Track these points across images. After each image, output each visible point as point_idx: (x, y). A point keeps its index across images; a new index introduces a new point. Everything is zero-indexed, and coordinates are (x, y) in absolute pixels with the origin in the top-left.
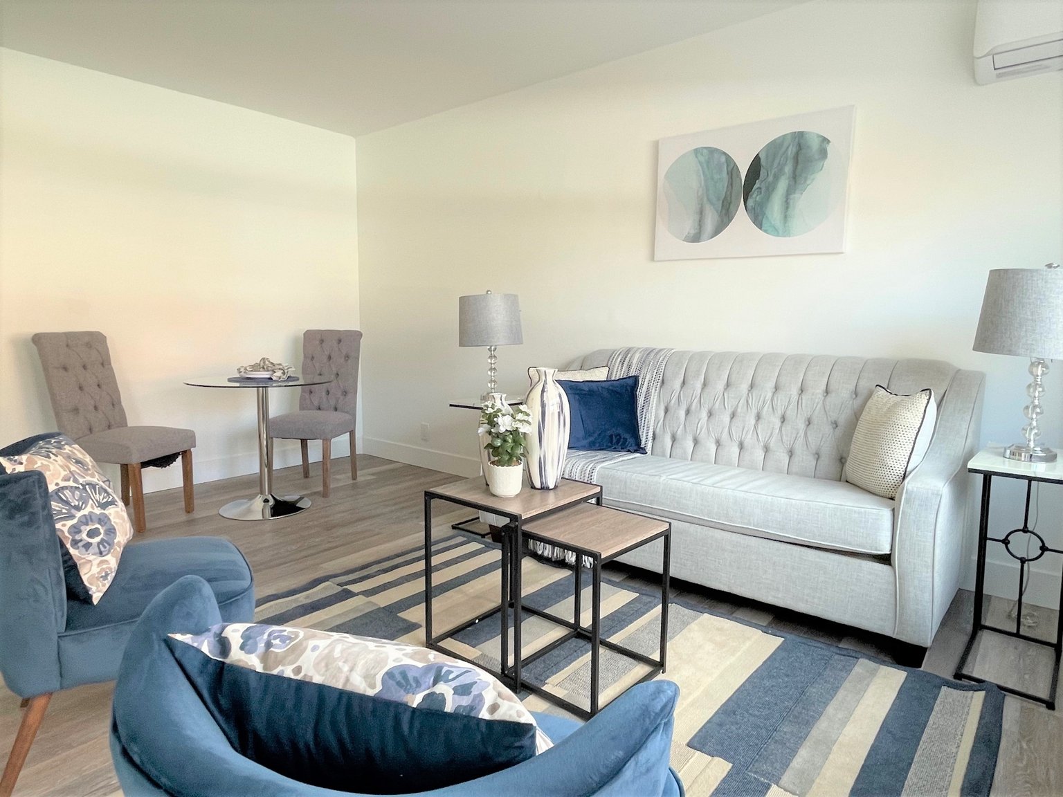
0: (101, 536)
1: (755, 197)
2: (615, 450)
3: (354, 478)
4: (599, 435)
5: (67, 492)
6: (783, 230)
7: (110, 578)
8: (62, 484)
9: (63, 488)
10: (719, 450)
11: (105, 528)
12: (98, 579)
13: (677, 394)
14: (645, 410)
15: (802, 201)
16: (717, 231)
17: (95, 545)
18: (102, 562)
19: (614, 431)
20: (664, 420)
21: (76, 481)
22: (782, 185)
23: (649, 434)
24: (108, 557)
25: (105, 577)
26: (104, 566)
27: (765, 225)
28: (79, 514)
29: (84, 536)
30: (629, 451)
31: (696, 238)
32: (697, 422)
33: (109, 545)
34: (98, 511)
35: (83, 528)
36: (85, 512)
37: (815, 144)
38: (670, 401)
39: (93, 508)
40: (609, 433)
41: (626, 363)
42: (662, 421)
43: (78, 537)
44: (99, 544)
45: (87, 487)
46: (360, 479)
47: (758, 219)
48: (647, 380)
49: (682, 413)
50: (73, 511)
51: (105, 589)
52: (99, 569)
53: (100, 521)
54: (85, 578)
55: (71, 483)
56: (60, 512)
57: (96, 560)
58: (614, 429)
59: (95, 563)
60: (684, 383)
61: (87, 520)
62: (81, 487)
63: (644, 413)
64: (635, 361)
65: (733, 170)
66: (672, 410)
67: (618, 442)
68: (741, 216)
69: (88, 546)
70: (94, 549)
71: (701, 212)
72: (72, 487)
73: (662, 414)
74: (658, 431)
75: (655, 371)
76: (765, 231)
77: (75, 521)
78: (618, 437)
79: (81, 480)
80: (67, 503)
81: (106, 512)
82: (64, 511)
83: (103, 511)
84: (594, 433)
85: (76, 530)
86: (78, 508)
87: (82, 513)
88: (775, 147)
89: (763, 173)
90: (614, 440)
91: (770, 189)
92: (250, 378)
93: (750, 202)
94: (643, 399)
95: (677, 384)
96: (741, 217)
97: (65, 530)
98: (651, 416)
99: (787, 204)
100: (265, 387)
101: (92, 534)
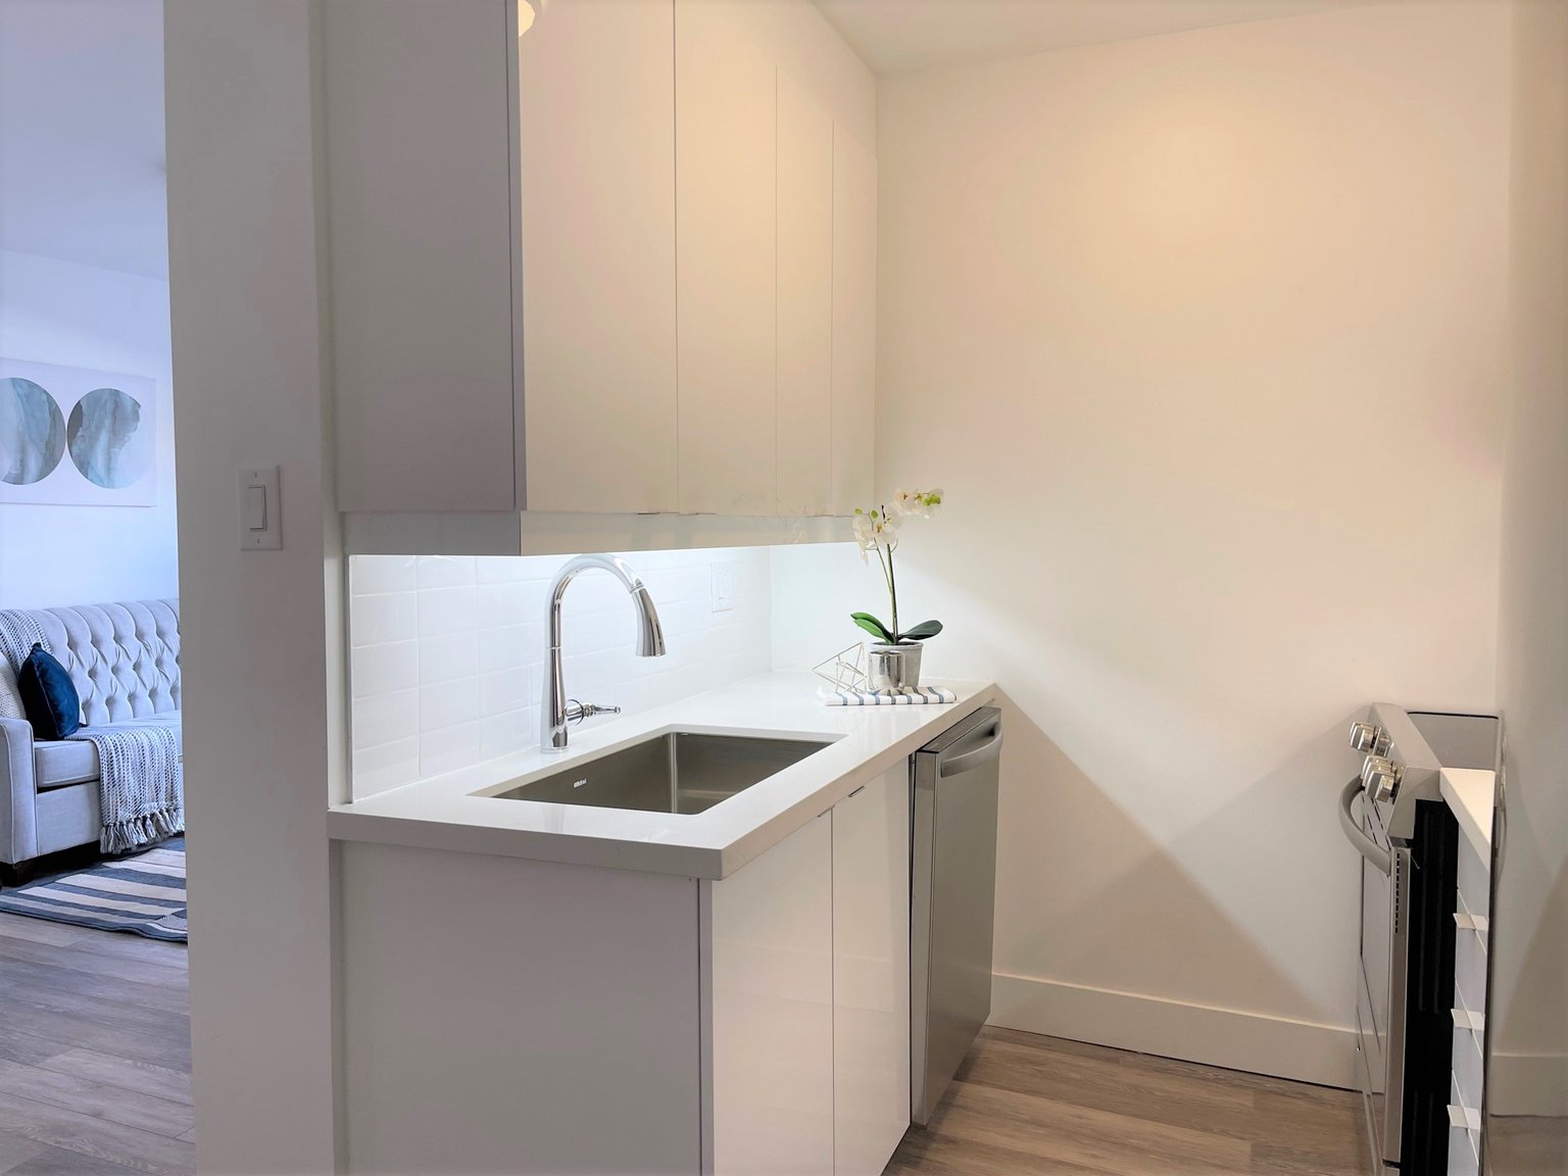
1: (79, 445)
6: (107, 480)
15: (122, 456)
16: (42, 475)
22: (104, 438)
27: (90, 475)
31: (19, 480)
37: (129, 405)
47: (84, 466)
65: (55, 412)
68: (66, 463)
71: (23, 450)
76: (91, 481)
88: (95, 397)
89: (85, 421)
91: (94, 439)
93: (75, 449)
96: (66, 461)
99: (109, 459)
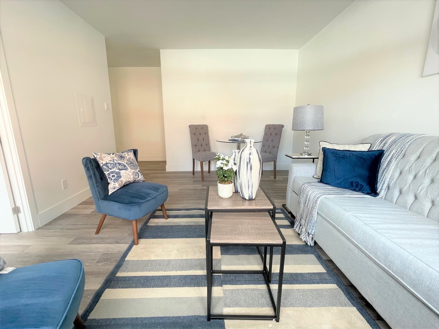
0: (115, 177)
2: (355, 190)
3: (275, 178)
4: (344, 180)
5: (109, 165)
7: (116, 190)
8: (108, 162)
9: (108, 163)
10: (433, 208)
11: (117, 175)
12: (112, 188)
13: (411, 164)
14: (385, 171)
17: (113, 179)
18: (114, 184)
19: (354, 180)
20: (397, 179)
21: (113, 161)
23: (384, 186)
24: (116, 183)
25: (115, 188)
26: (115, 186)
28: (110, 171)
29: (111, 176)
30: (363, 193)
32: (420, 185)
33: (117, 180)
34: (117, 171)
35: (111, 174)
36: (113, 170)
38: (404, 168)
39: (116, 169)
40: (351, 180)
41: (384, 142)
42: (395, 180)
43: (109, 176)
44: (114, 179)
45: (117, 164)
46: (277, 179)
48: (392, 153)
49: (411, 177)
50: (109, 169)
51: (113, 192)
52: (113, 186)
53: (116, 173)
54: (109, 187)
55: (112, 162)
56: (106, 169)
57: (113, 183)
58: (355, 178)
59: (112, 184)
60: (419, 157)
61: (112, 172)
62: (114, 163)
63: (384, 173)
64: (389, 142)
66: (403, 174)
67: (357, 186)
69: (111, 179)
70: (113, 180)
72: (111, 163)
73: (397, 174)
74: (391, 185)
75: (400, 148)
77: (109, 172)
78: (357, 184)
79: (116, 162)
80: (108, 167)
81: (120, 171)
82: (107, 169)
83: (119, 171)
84: (340, 179)
85: (109, 174)
86: (111, 169)
87: (112, 170)
90: (354, 185)
92: (235, 140)
94: (386, 164)
95: (413, 158)
97: (107, 174)
98: (388, 175)
100: (239, 143)
101: (113, 176)
